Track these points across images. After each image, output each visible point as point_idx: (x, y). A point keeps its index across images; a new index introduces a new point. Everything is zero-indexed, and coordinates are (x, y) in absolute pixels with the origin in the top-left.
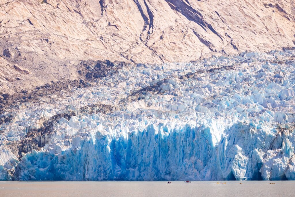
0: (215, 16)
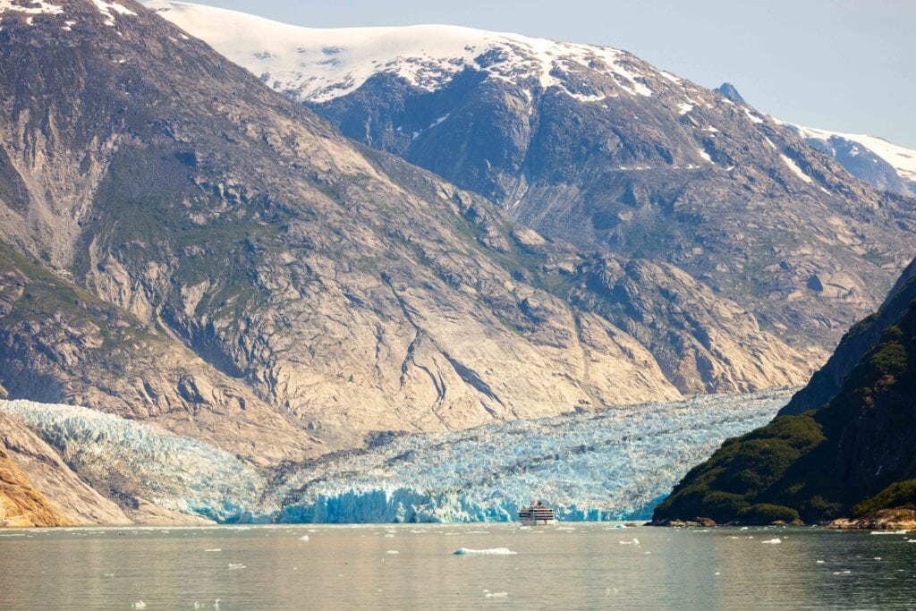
0: (502, 387)
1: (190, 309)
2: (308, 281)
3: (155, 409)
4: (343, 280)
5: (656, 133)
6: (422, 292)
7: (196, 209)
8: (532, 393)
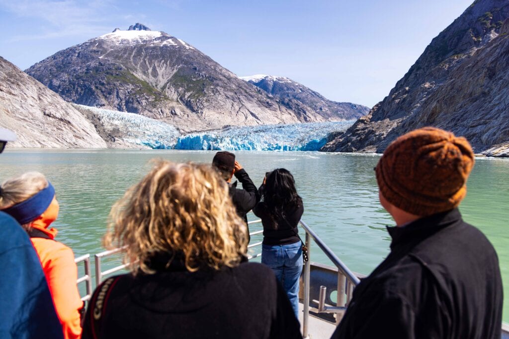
0: (261, 118)
1: (186, 97)
2: (216, 92)
3: (162, 116)
4: (225, 93)
5: (292, 87)
6: (244, 97)
7: (194, 78)
8: (268, 119)
